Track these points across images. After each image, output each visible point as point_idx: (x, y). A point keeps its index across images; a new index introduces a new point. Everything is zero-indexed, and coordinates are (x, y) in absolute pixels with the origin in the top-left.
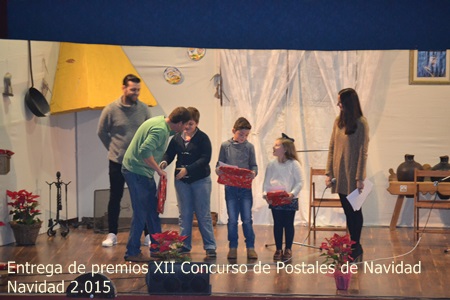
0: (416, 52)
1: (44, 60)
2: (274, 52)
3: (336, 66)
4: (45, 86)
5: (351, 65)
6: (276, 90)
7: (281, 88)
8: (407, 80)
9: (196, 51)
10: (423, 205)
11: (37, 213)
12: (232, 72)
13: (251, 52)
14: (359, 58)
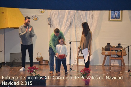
0: (111, 11)
2: (67, 11)
3: (86, 15)
5: (91, 15)
6: (67, 23)
7: (69, 22)
8: (108, 20)
9: (42, 10)
10: (112, 59)
12: (54, 17)
13: (60, 11)
14: (93, 13)
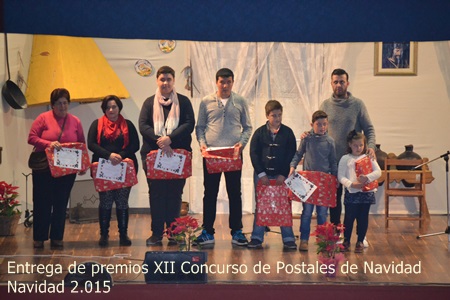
0: (381, 44)
1: (19, 53)
2: (244, 45)
3: (304, 58)
4: (20, 78)
5: (318, 57)
6: (245, 82)
7: (251, 79)
8: (372, 71)
9: (167, 42)
10: (394, 193)
11: (16, 204)
12: (203, 64)
13: (221, 44)
14: (326, 50)
